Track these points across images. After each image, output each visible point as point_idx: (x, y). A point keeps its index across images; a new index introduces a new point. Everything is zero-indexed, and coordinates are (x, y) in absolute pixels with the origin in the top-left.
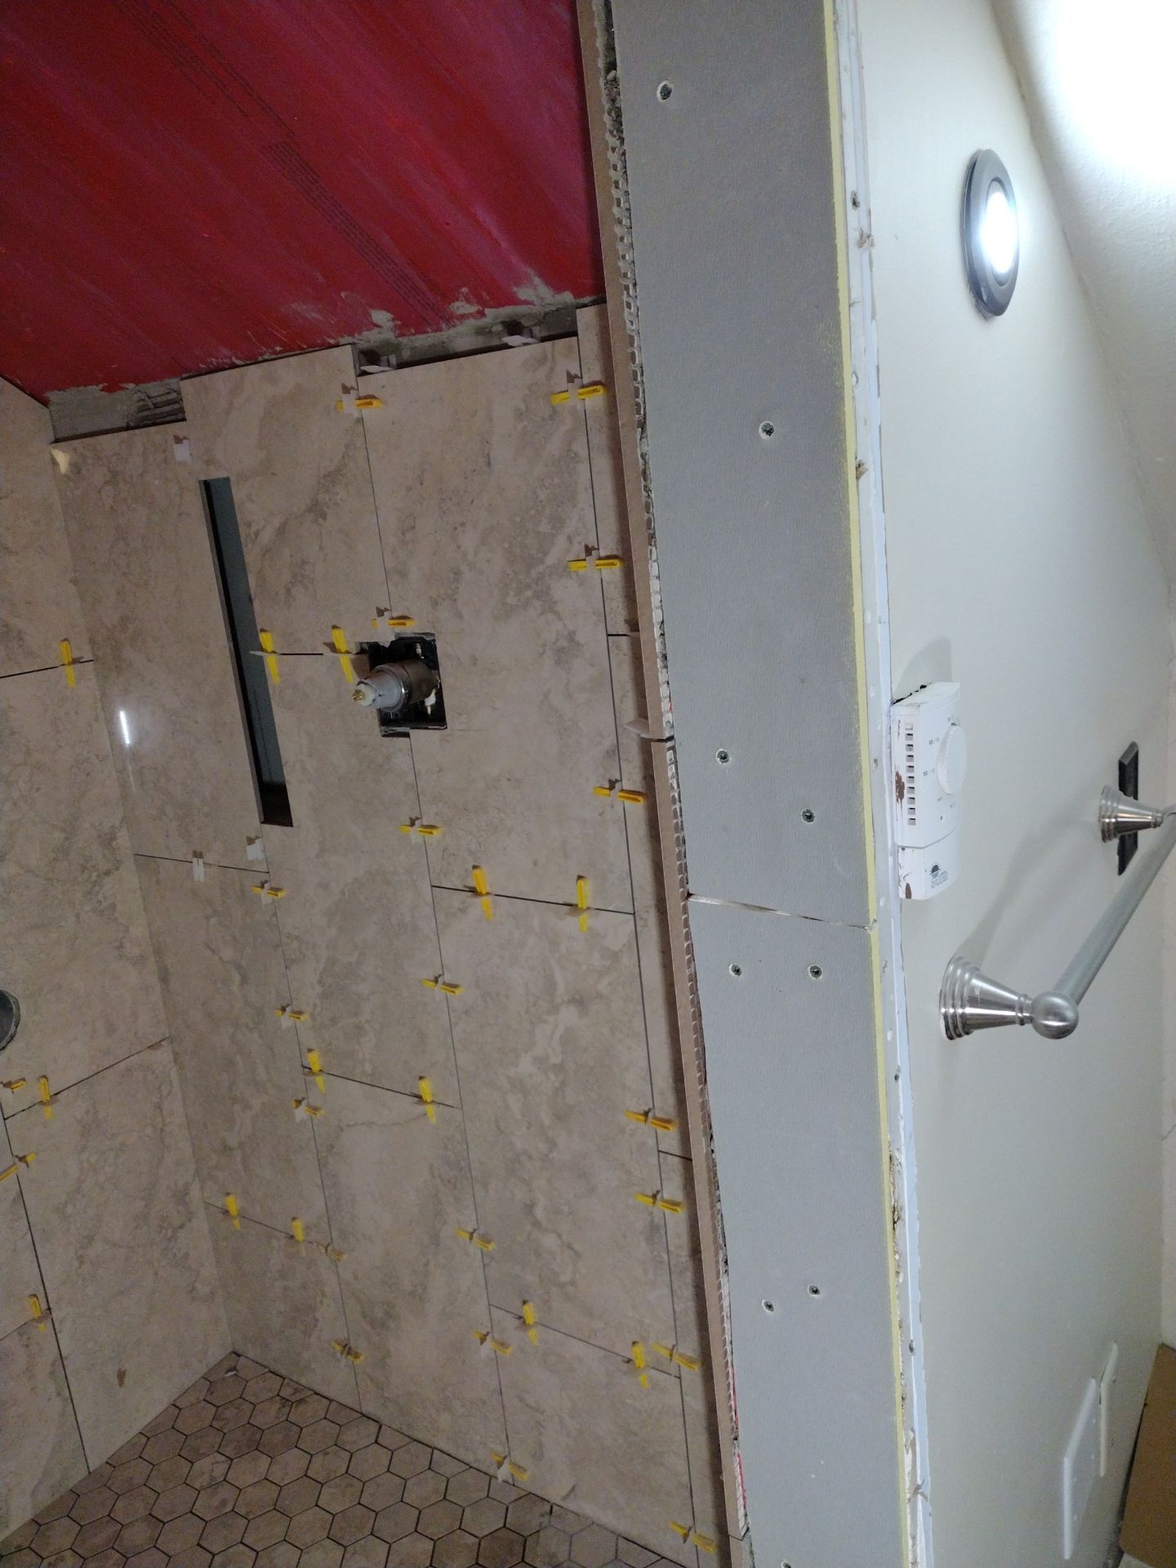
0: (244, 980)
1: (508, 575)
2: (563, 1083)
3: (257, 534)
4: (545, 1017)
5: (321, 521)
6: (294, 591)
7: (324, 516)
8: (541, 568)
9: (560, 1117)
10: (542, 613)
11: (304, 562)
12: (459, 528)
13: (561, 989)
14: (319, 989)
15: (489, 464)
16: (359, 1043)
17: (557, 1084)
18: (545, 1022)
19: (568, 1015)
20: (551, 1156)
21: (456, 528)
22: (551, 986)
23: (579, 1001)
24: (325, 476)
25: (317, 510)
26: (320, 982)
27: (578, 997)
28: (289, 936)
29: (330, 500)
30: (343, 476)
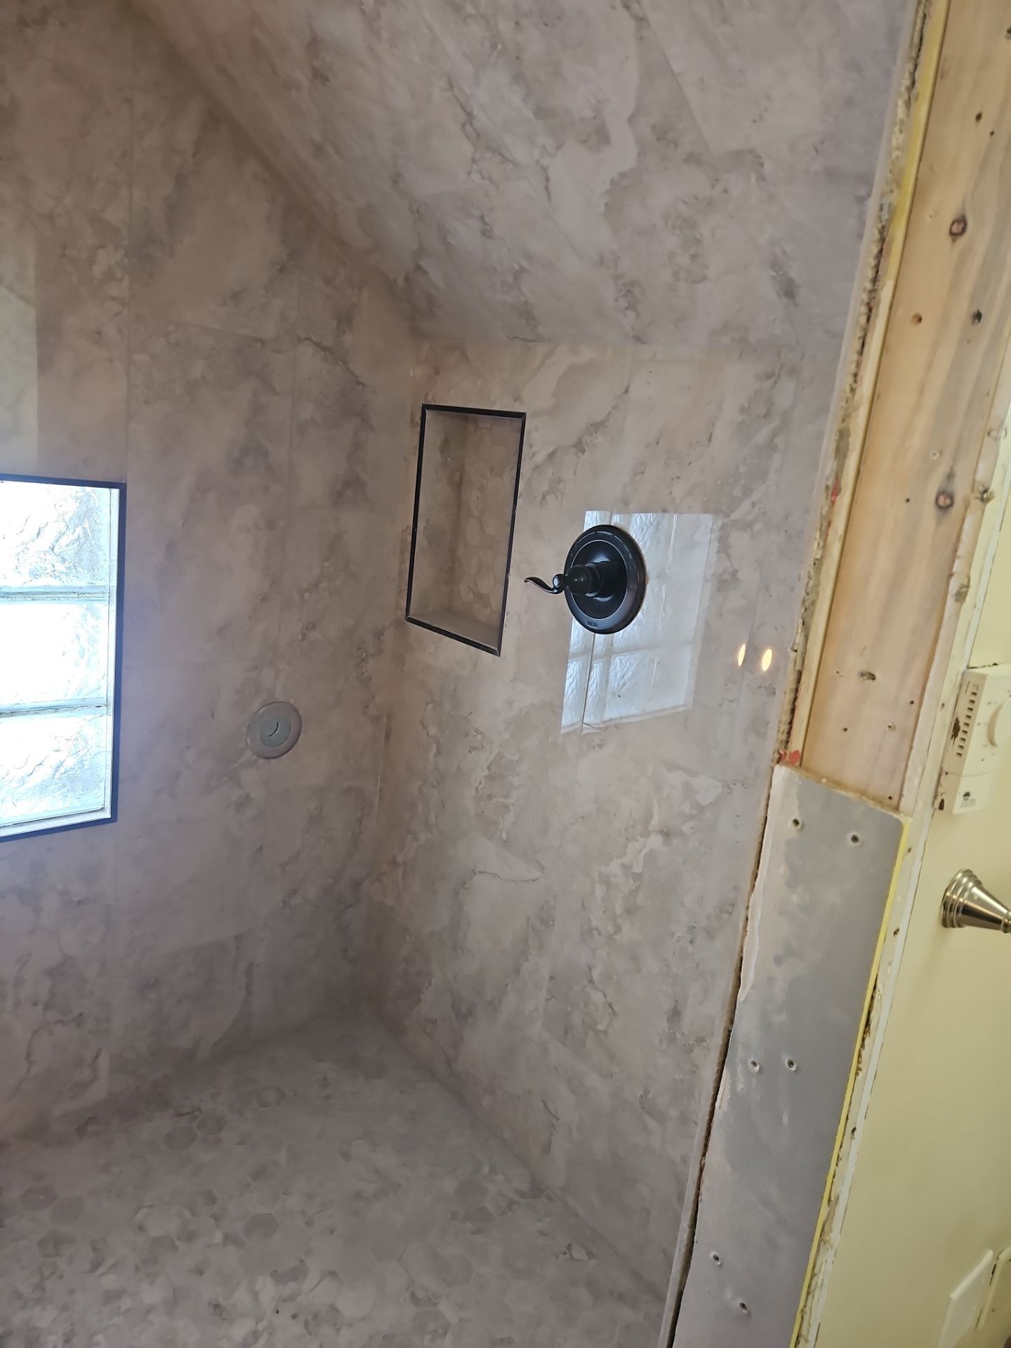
0: (439, 752)
2: (638, 889)
3: (534, 454)
4: (638, 837)
5: (580, 454)
6: (548, 498)
7: (583, 452)
8: (726, 521)
9: (630, 911)
11: (560, 480)
12: (675, 480)
13: (655, 822)
14: (486, 772)
15: (710, 440)
16: (503, 817)
17: (634, 888)
18: (638, 840)
19: (655, 841)
20: (615, 937)
21: (673, 479)
22: (648, 817)
23: (666, 834)
24: (592, 425)
25: (579, 447)
26: (489, 768)
27: (666, 830)
28: (477, 731)
29: (590, 442)
30: (604, 427)
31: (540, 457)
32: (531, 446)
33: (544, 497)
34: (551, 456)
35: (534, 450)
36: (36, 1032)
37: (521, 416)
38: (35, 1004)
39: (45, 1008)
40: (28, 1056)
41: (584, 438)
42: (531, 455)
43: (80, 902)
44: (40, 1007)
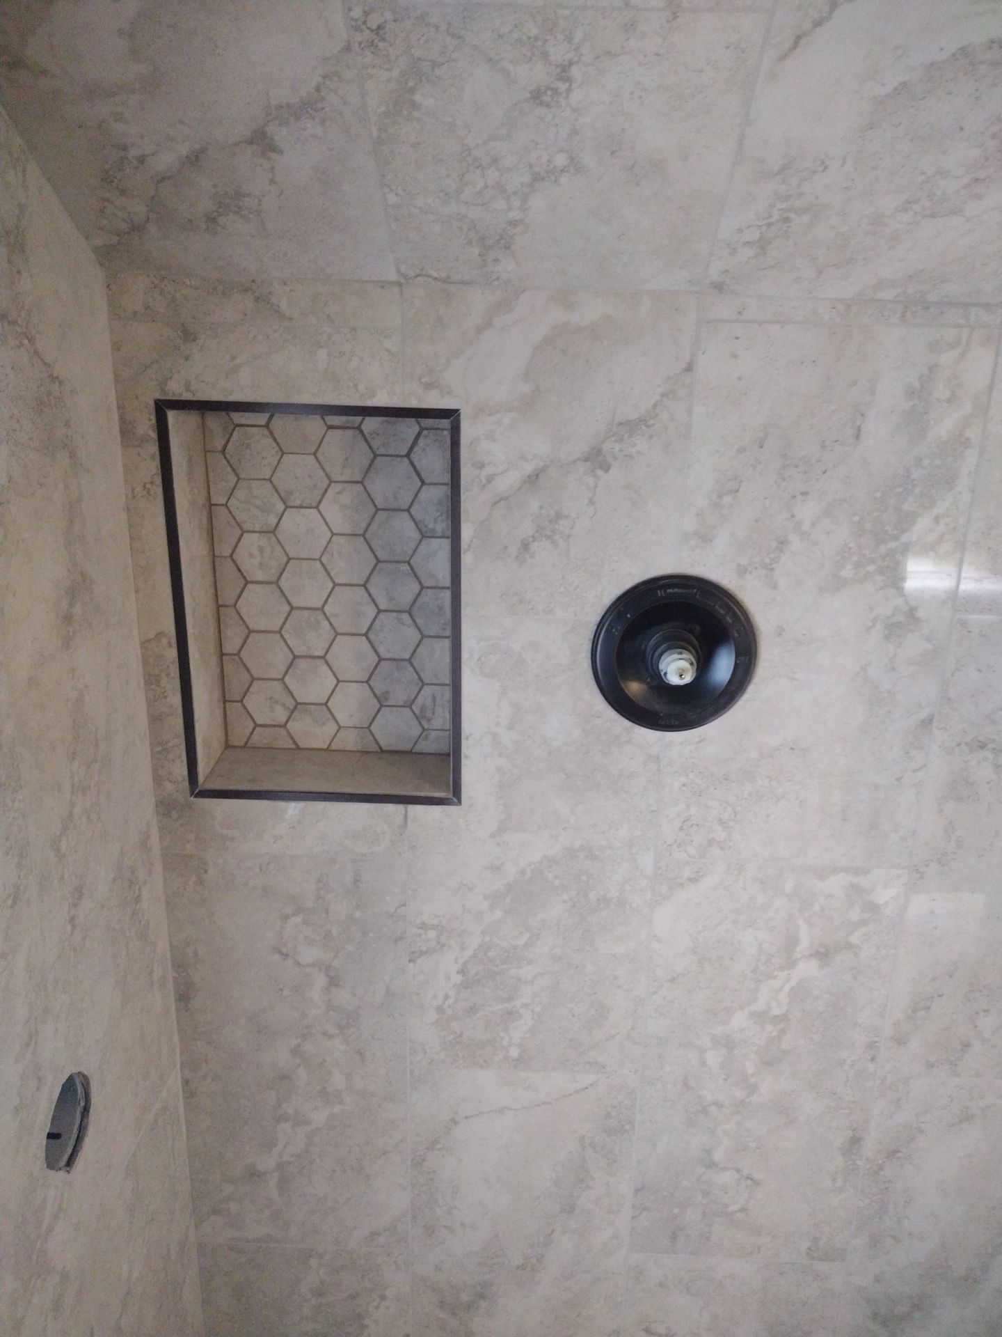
0: (333, 983)
1: (850, 548)
2: (782, 1031)
3: (490, 479)
4: (776, 973)
5: (600, 472)
6: (534, 546)
7: (606, 468)
8: (893, 545)
9: (770, 1063)
10: (881, 589)
11: (559, 516)
12: (799, 497)
13: (804, 944)
15: (858, 437)
16: (506, 1029)
17: (774, 1033)
18: (776, 977)
19: (807, 969)
20: (748, 1100)
21: (794, 497)
22: (793, 941)
23: (823, 955)
24: (619, 425)
25: (596, 459)
26: (461, 972)
27: (822, 950)
28: (423, 926)
29: (620, 451)
30: (648, 427)
31: (508, 482)
32: (482, 466)
33: (525, 546)
34: (533, 479)
35: (488, 470)
37: (451, 415)
41: (606, 447)
42: (484, 481)
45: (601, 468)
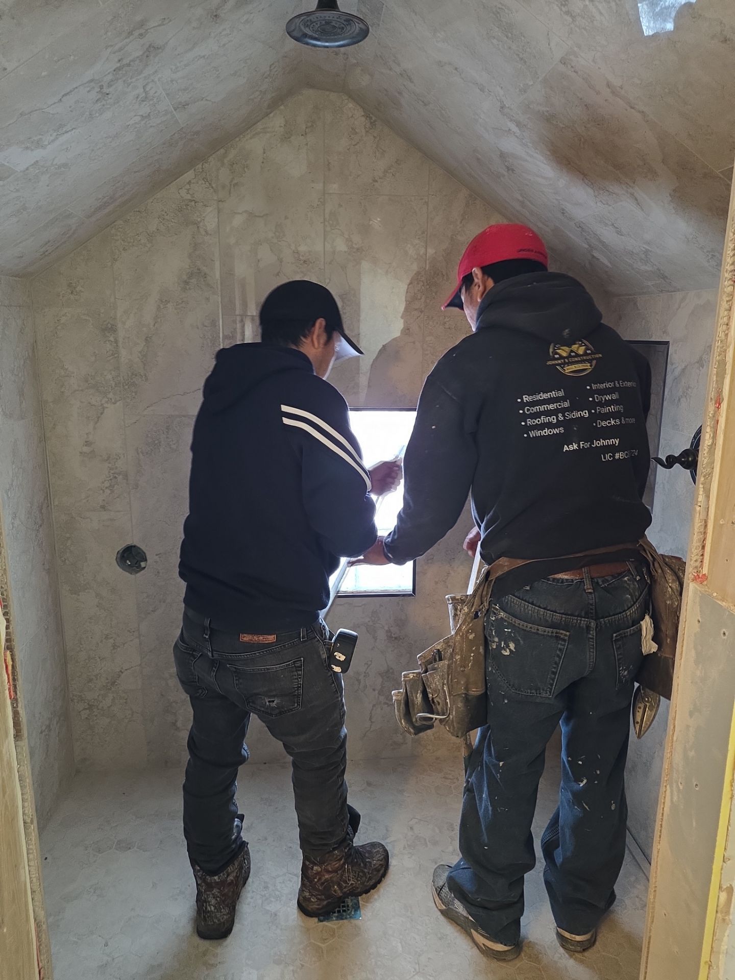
6: (681, 400)
11: (689, 387)
25: (700, 363)
31: (678, 371)
32: (672, 364)
33: (679, 400)
34: (683, 370)
35: (674, 366)
36: (374, 706)
37: (667, 343)
38: (374, 690)
39: (379, 694)
40: (370, 719)
41: (704, 356)
42: (673, 371)
43: (396, 638)
44: (377, 692)
45: (701, 366)
